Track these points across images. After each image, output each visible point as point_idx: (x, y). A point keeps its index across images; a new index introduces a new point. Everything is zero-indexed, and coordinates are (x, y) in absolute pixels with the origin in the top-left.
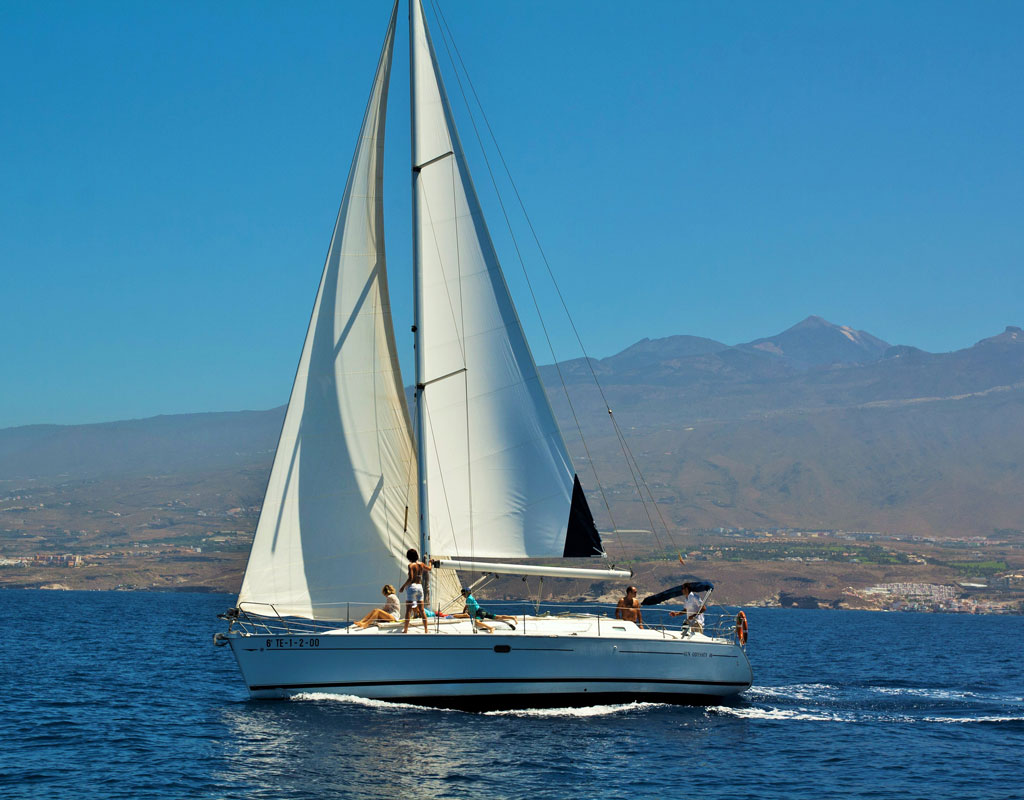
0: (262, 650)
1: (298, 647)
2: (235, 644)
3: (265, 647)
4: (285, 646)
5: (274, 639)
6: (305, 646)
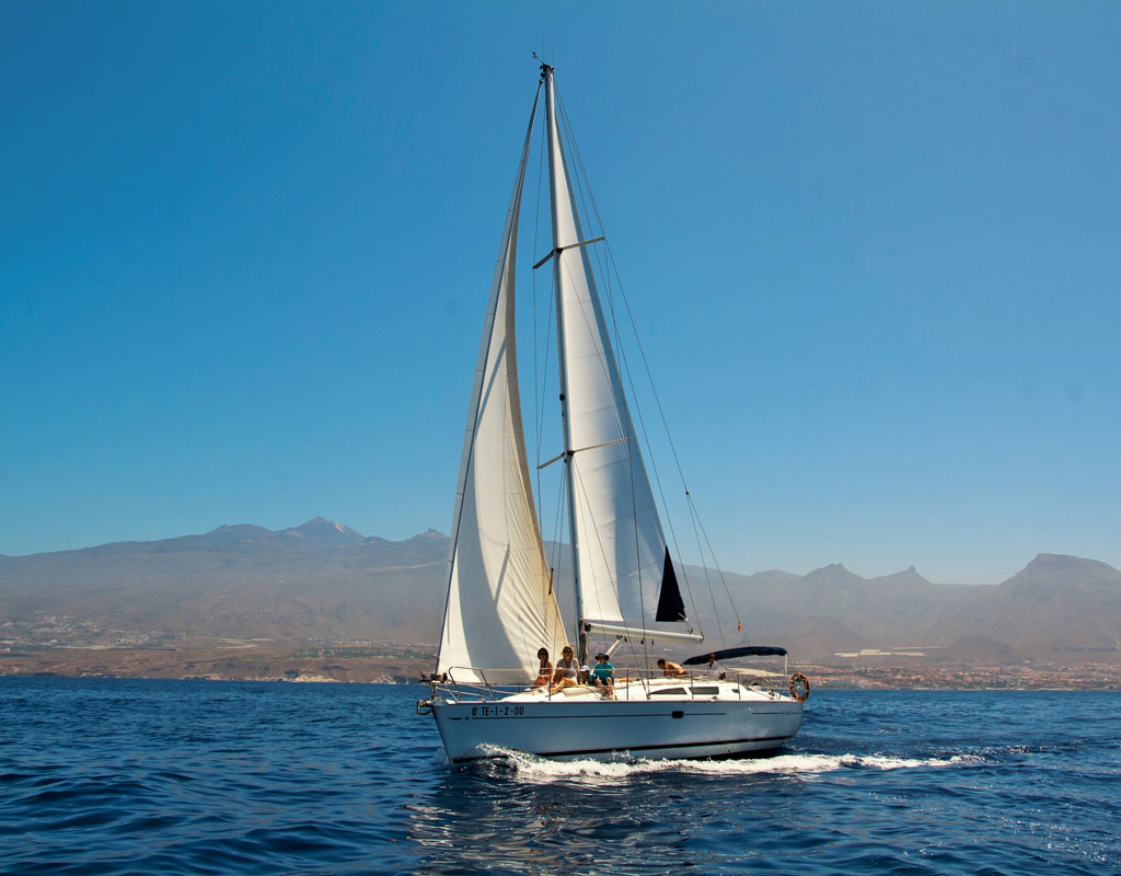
0: (467, 718)
1: (503, 715)
2: (440, 714)
3: (471, 716)
4: (491, 715)
5: (480, 708)
6: (511, 714)
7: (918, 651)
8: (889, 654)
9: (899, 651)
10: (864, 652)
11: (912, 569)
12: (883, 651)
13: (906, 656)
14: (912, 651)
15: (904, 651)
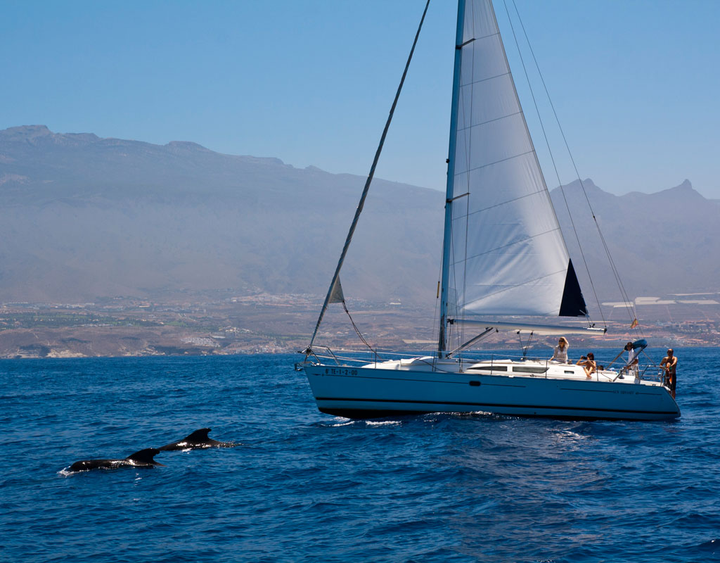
0: (323, 375)
4: (337, 374)
5: (330, 369)
6: (349, 374)
7: (708, 298)
8: (672, 302)
9: (683, 298)
10: (640, 301)
11: (687, 184)
12: (663, 299)
13: (695, 305)
14: (699, 298)
15: (690, 298)
